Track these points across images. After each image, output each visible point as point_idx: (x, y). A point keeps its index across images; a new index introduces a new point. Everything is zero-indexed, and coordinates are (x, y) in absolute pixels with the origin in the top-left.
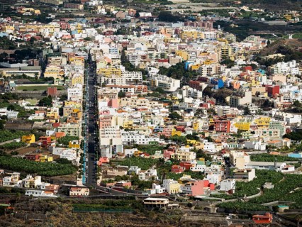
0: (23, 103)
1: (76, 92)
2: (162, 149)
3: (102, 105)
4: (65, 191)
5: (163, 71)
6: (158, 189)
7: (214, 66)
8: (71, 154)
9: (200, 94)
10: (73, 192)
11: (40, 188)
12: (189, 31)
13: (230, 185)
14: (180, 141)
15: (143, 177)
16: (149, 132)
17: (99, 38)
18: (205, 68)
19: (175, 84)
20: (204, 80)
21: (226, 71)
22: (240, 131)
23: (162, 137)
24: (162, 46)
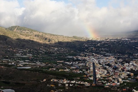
0: (83, 70)
1: (92, 68)
2: (107, 78)
3: (96, 70)
4: (91, 85)
5: (106, 65)
6: (107, 84)
7: (114, 64)
8: (92, 78)
9: (112, 69)
10: (93, 85)
11: (87, 84)
12: (110, 58)
13: (119, 84)
14: (110, 76)
15: (104, 82)
16: (104, 75)
17: (95, 59)
18: (113, 64)
19: (108, 67)
20: (113, 66)
21: (116, 65)
22: (119, 75)
23: (107, 76)
24: (105, 61)
